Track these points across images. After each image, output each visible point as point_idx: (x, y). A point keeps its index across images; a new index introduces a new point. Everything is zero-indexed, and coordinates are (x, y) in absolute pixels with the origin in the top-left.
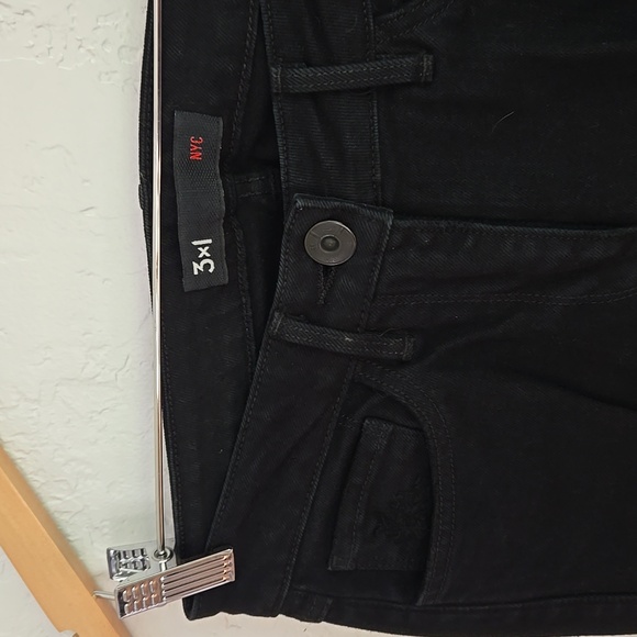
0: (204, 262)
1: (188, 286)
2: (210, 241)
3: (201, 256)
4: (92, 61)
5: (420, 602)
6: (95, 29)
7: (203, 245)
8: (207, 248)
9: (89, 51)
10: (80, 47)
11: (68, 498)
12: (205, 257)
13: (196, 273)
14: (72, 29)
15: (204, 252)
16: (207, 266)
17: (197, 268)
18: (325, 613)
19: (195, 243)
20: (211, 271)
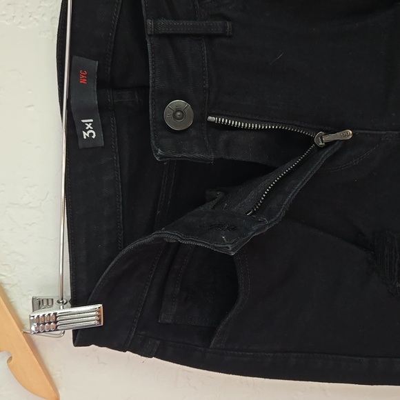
0: (89, 132)
1: (81, 145)
2: (92, 120)
3: (87, 128)
4: (37, 25)
5: (211, 346)
6: (39, 7)
7: (88, 123)
8: (90, 124)
9: (35, 19)
10: (30, 16)
11: (9, 275)
12: (89, 129)
13: (85, 138)
14: (26, 7)
15: (89, 126)
16: (91, 134)
17: (85, 135)
18: (155, 350)
19: (83, 121)
20: (94, 137)
